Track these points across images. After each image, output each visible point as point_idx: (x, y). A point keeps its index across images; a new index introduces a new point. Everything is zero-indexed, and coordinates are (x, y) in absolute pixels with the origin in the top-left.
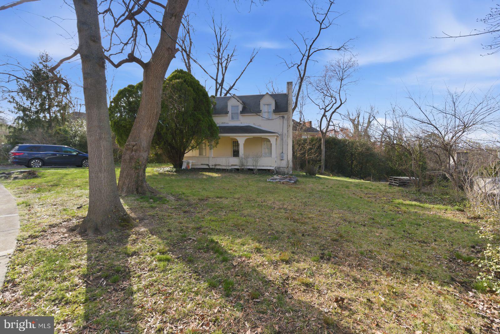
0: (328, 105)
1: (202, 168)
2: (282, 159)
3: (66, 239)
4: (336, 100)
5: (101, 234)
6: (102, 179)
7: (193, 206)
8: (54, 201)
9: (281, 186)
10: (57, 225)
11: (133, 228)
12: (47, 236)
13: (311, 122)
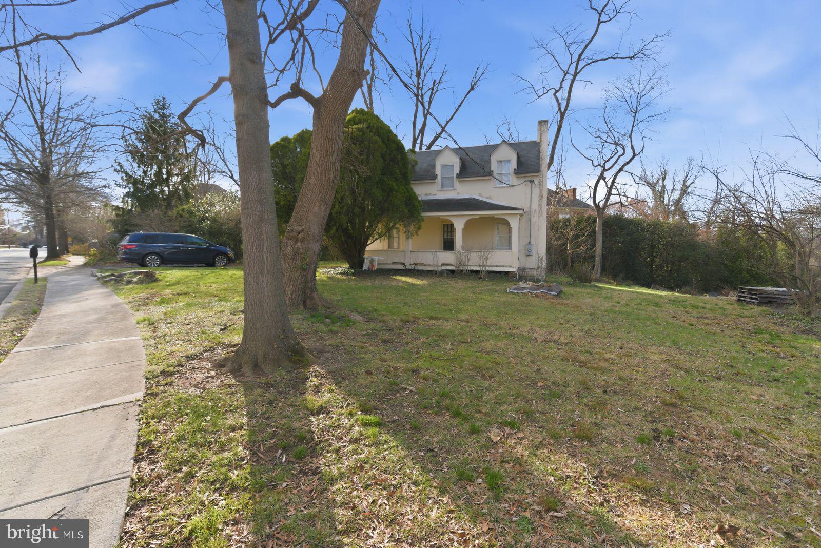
0: (610, 158)
1: (394, 269)
2: (528, 253)
3: (214, 380)
4: (624, 149)
5: (264, 374)
6: (265, 286)
7: (396, 331)
8: (186, 319)
9: (536, 301)
10: (197, 356)
11: (311, 366)
12: (185, 373)
13: (575, 190)
